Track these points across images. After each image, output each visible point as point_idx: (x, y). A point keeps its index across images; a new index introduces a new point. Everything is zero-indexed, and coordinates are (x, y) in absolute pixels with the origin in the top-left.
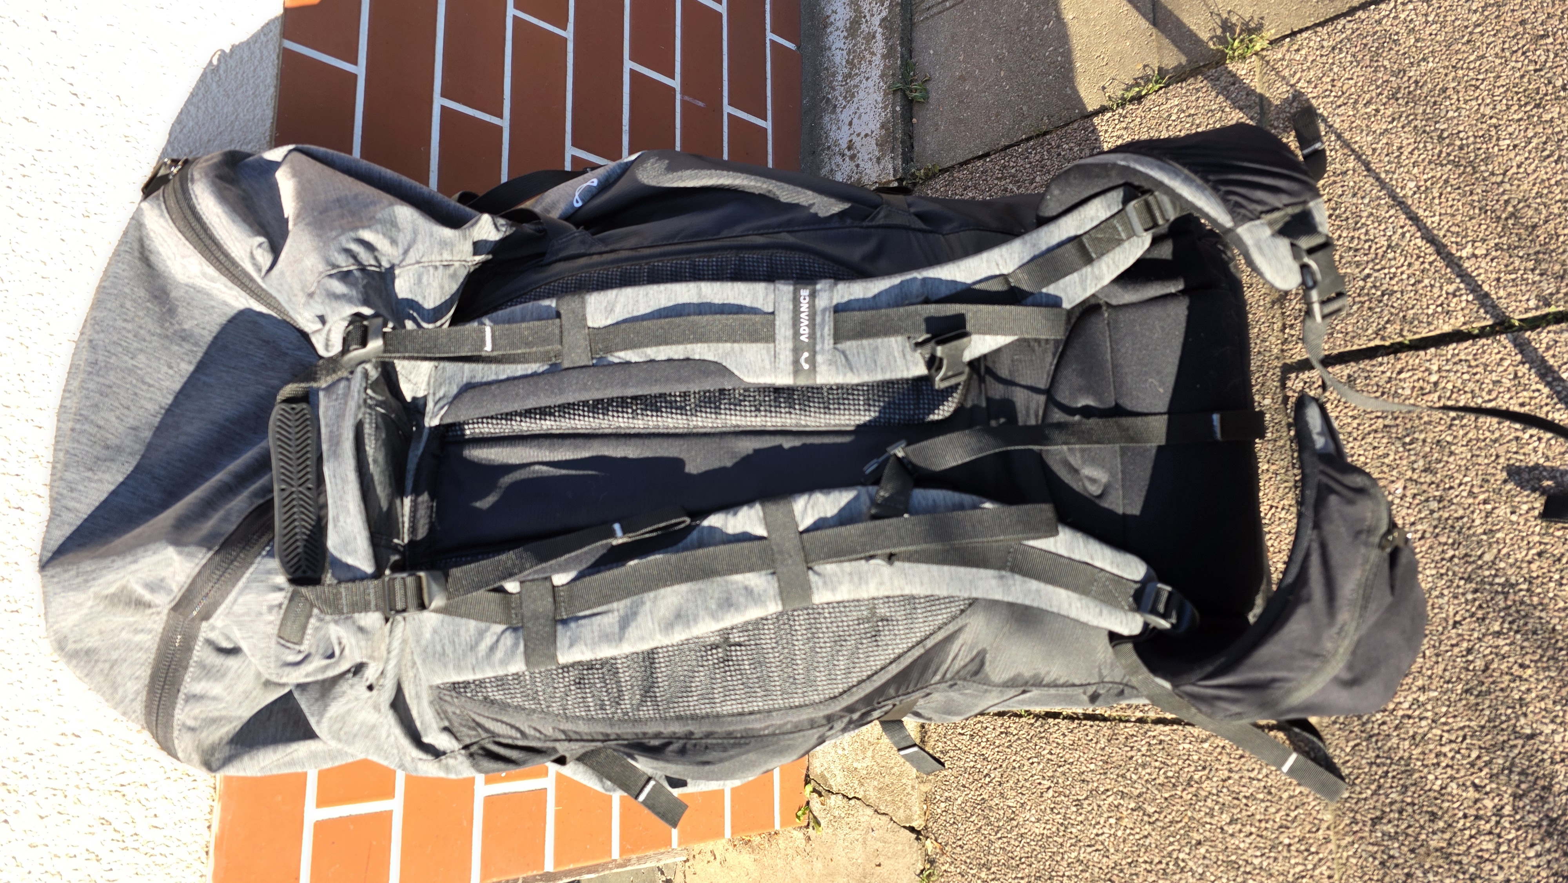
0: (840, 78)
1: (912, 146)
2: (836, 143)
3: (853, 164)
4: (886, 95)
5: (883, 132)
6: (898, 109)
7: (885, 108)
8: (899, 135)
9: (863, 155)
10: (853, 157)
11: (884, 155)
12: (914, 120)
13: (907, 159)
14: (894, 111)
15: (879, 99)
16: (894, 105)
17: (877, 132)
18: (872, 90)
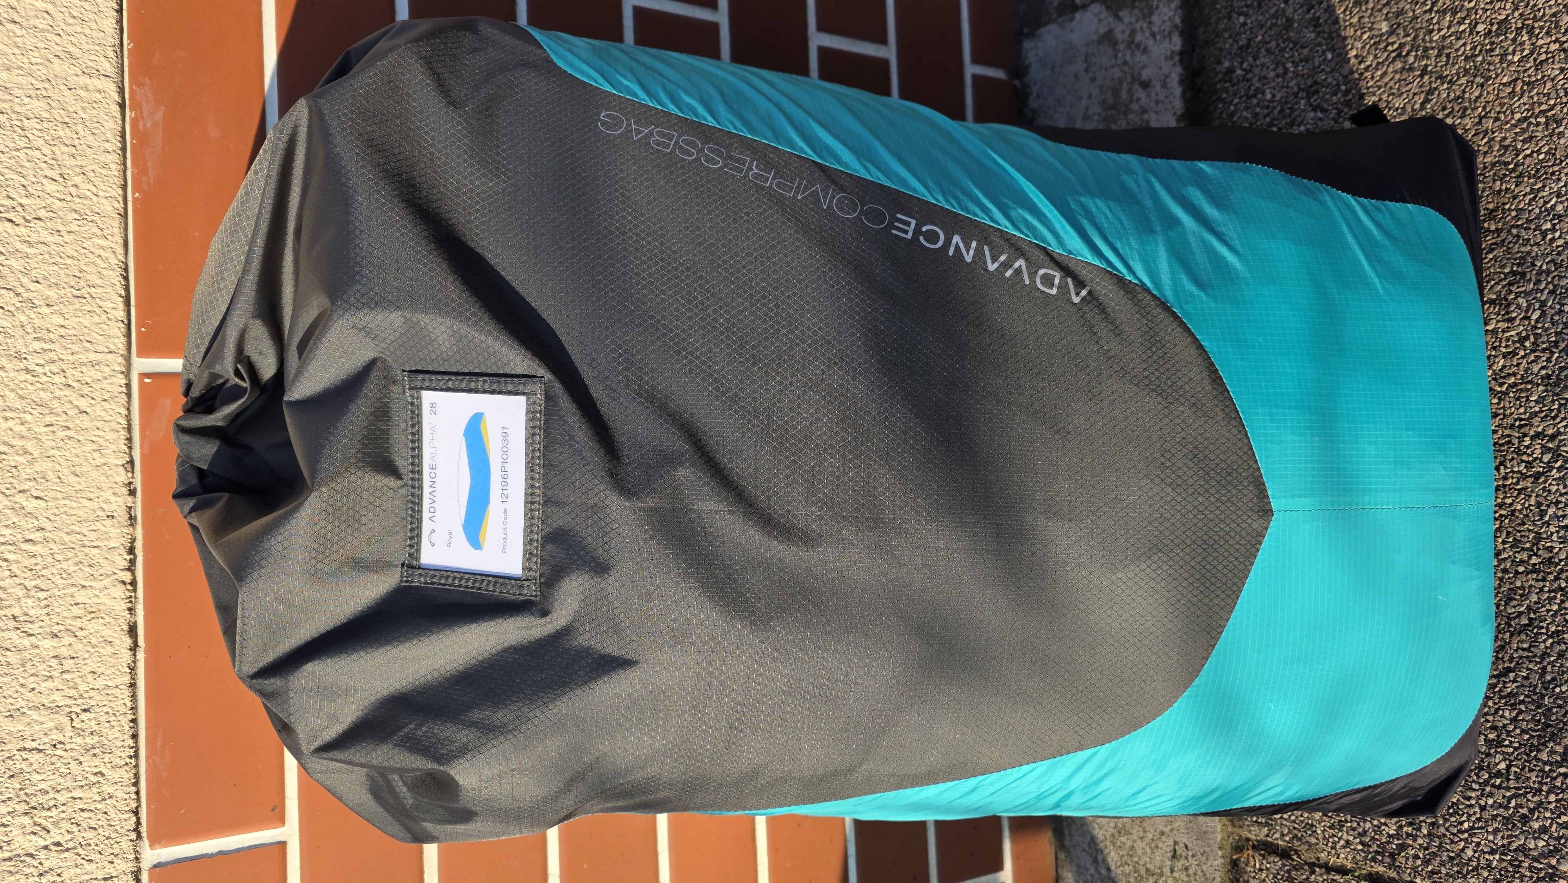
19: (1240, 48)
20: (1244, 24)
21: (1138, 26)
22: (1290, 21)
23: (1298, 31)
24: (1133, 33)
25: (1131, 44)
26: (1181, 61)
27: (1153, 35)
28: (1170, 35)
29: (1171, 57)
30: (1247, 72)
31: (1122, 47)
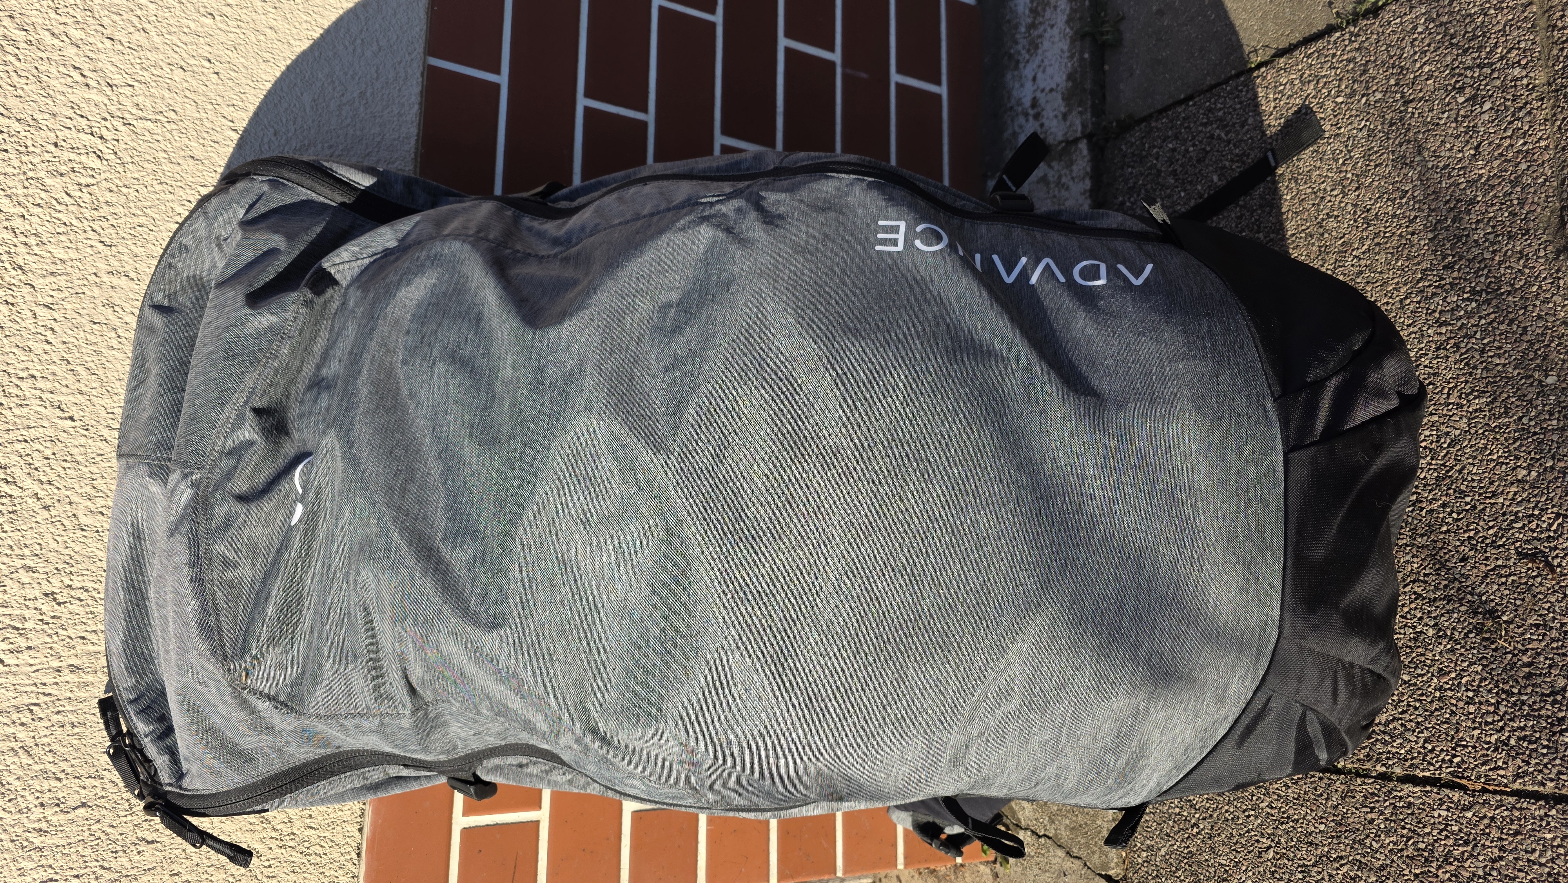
0: (1023, 29)
1: (1104, 97)
2: (1019, 103)
3: (1037, 124)
4: (1073, 41)
5: (1070, 84)
6: (1086, 56)
7: (1071, 57)
8: (1088, 85)
9: (1049, 113)
10: (1037, 116)
11: (1070, 111)
12: (1106, 67)
13: (1098, 111)
14: (1082, 59)
15: (1066, 48)
16: (1082, 53)
17: (1063, 85)
18: (1057, 39)
19: (1129, 188)
20: (1131, 173)
21: (1063, 172)
22: (1159, 171)
23: (1165, 178)
24: (1060, 177)
25: (1059, 184)
26: (1090, 196)
27: (1073, 178)
28: (1083, 179)
29: (1084, 193)
30: (1133, 204)
31: (1052, 186)
